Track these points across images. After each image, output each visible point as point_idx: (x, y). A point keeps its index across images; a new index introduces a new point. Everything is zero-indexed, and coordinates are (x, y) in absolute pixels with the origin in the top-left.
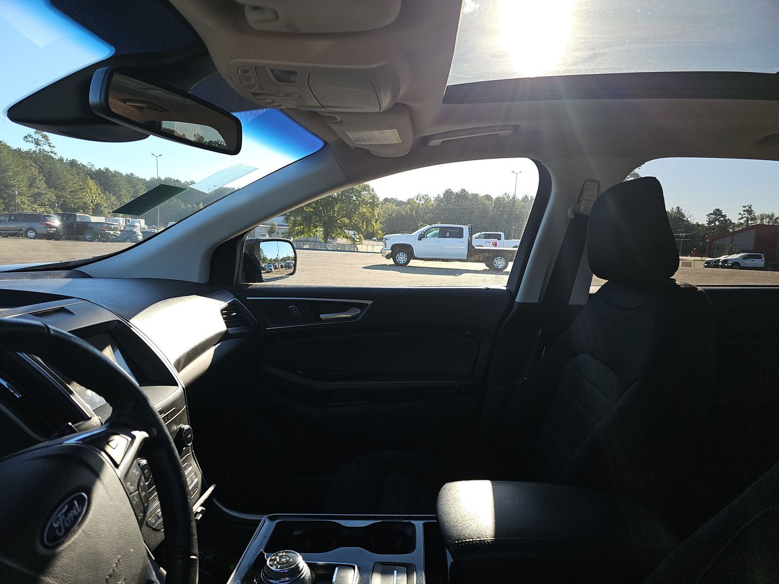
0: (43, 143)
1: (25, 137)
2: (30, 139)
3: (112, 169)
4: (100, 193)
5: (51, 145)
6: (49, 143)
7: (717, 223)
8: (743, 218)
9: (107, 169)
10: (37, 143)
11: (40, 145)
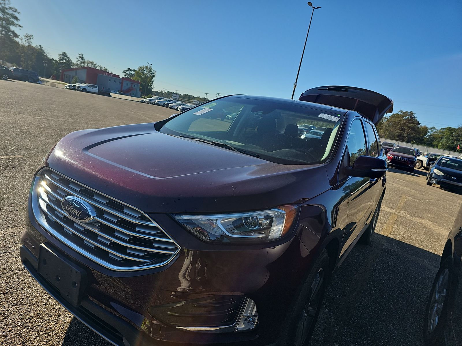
7: (64, 61)
8: (78, 61)
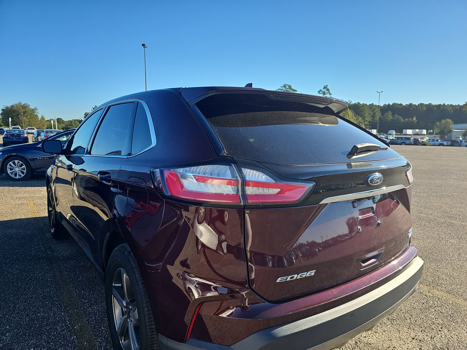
0: (326, 93)
1: (319, 91)
2: (321, 92)
3: (361, 103)
4: (354, 116)
5: (331, 93)
6: (330, 93)
9: (359, 103)
10: (324, 94)
11: (325, 94)
